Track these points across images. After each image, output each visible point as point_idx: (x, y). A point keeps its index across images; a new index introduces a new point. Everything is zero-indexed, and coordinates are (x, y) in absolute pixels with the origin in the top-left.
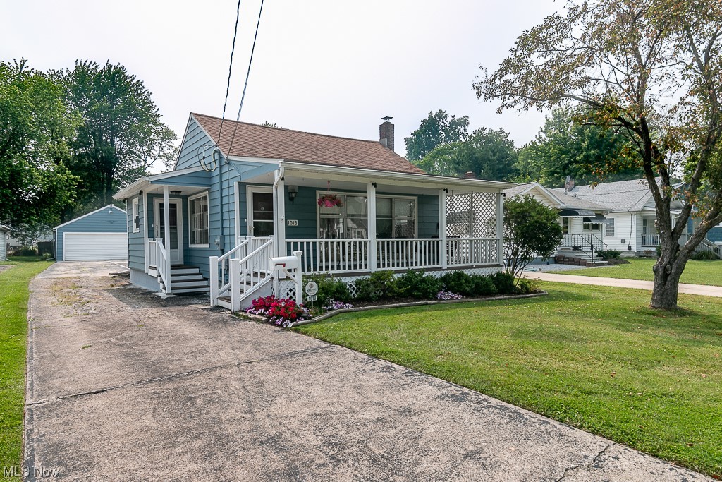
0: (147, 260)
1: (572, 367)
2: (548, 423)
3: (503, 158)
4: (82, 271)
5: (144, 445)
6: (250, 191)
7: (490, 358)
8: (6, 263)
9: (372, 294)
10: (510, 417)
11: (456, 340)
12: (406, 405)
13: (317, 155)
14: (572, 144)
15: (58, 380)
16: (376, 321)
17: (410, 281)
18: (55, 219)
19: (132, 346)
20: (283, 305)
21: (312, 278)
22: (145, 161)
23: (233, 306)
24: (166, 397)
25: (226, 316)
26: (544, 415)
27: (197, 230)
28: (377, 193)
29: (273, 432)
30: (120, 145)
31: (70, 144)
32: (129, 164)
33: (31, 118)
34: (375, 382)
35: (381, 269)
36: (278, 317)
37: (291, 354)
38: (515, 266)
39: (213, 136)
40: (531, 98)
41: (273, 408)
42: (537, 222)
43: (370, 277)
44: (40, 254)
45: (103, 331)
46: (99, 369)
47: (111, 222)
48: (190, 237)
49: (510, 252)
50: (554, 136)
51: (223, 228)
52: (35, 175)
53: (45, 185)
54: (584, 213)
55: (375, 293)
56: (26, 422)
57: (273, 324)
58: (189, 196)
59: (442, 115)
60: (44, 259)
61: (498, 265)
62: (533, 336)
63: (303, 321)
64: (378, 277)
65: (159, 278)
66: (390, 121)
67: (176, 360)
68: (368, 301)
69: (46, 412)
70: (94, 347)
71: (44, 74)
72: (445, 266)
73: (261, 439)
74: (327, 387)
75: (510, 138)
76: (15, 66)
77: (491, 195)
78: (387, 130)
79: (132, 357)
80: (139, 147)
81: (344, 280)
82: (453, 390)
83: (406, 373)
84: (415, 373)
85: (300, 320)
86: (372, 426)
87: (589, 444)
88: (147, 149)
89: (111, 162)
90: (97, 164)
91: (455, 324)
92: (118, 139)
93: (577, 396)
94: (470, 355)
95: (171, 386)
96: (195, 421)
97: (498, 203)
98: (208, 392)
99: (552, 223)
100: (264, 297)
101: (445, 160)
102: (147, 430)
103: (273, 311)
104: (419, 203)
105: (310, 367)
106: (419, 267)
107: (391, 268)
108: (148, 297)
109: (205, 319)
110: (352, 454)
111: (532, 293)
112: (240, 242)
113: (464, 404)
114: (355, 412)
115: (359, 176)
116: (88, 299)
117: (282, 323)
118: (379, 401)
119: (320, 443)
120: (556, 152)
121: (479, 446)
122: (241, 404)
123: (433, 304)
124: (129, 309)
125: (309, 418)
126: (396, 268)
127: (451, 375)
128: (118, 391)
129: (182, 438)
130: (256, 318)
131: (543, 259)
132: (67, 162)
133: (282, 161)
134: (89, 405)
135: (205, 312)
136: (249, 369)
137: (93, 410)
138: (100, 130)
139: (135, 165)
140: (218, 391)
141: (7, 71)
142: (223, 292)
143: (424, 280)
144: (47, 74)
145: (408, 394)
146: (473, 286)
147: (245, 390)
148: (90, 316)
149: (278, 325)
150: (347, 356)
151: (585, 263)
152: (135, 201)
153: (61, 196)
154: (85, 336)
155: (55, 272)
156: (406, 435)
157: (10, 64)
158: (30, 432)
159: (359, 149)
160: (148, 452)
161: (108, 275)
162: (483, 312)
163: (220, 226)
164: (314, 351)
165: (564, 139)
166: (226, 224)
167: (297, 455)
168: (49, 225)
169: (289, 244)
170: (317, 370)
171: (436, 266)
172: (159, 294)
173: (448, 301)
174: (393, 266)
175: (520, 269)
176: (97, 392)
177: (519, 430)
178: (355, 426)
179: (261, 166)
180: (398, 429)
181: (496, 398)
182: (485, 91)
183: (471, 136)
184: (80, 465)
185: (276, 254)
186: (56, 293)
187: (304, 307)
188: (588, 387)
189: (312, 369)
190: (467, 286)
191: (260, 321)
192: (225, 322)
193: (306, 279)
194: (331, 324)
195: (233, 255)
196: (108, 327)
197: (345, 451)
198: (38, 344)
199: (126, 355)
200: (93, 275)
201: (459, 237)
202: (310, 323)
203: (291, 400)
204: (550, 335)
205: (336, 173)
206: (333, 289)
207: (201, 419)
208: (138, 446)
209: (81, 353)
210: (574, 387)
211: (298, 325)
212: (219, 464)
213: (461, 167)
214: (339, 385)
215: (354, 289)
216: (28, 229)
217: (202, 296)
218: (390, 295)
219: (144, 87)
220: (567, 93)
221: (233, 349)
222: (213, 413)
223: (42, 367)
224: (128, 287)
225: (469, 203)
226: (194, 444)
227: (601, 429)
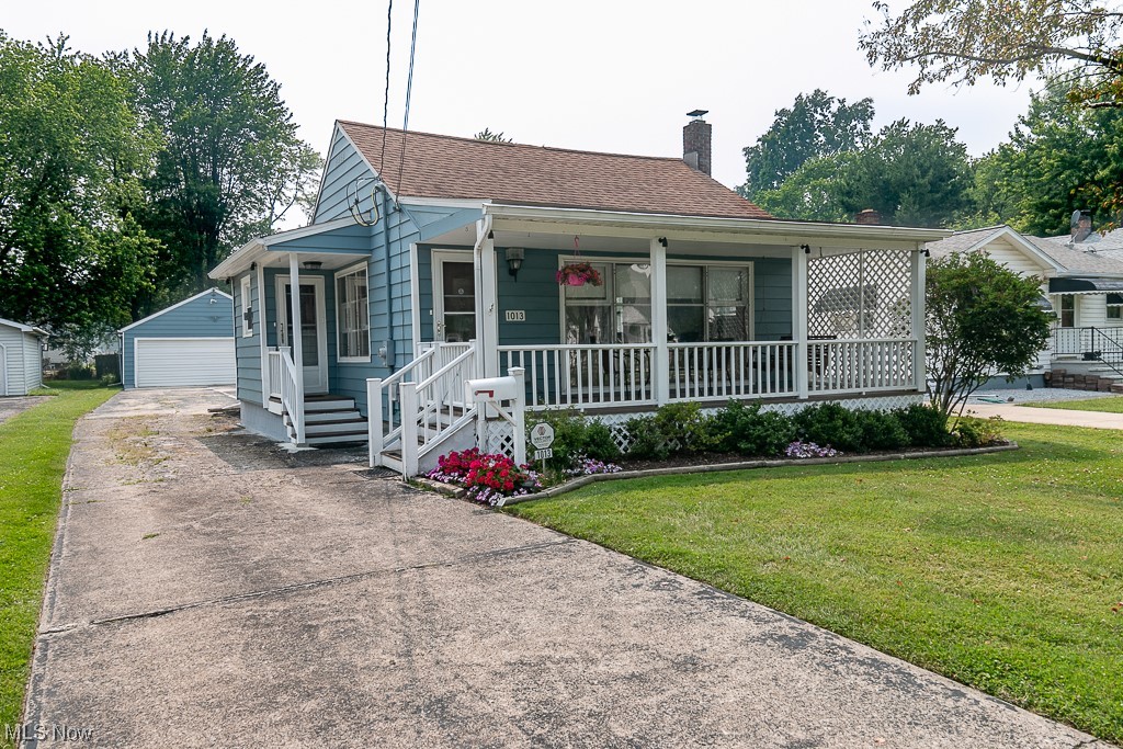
0: (265, 385)
1: (1034, 590)
2: (964, 695)
3: (942, 180)
4: (165, 406)
5: (220, 705)
6: (438, 260)
7: (868, 569)
8: (42, 392)
9: (660, 447)
10: (888, 681)
11: (808, 533)
12: (690, 652)
13: (562, 190)
14: (1089, 145)
15: (96, 592)
16: (660, 496)
17: (733, 423)
18: (122, 316)
19: (224, 536)
20: (491, 465)
21: (545, 417)
22: (272, 208)
23: (407, 466)
24: (268, 625)
25: (394, 484)
26: (958, 680)
27: (351, 331)
28: (668, 256)
29: (440, 691)
30: (229, 182)
31: (145, 182)
32: (244, 215)
33: (78, 138)
34: (639, 608)
35: (678, 400)
36: (482, 487)
37: (496, 554)
38: (950, 392)
39: (373, 160)
40: (980, 60)
41: (447, 649)
42: (994, 305)
43: (655, 415)
44: (99, 376)
45: (182, 510)
46: (166, 574)
47: (214, 319)
48: (339, 345)
49: (939, 366)
50: (1050, 132)
51: (392, 327)
52: (86, 239)
53: (103, 255)
54: (1108, 284)
55: (666, 445)
56: (35, 661)
57: (473, 499)
58: (337, 270)
59: (820, 100)
60: (104, 385)
61: (914, 392)
62: (964, 529)
63: (525, 495)
64: (670, 416)
65: (285, 417)
66: (704, 117)
67: (296, 560)
68: (650, 459)
69: (71, 644)
70: (163, 537)
71: (97, 60)
72: (804, 393)
73: (419, 702)
74: (549, 614)
75: (958, 139)
76: (49, 47)
77: (901, 254)
78: (698, 135)
79: (224, 554)
80: (260, 185)
81: (606, 421)
82: (786, 626)
83: (699, 593)
84: (717, 594)
85: (520, 493)
86: (620, 687)
87: (1040, 738)
88: (274, 188)
89: (213, 213)
90: (191, 216)
91: (812, 504)
92: (225, 171)
93: (1032, 645)
94: (828, 563)
95: (280, 606)
96: (312, 668)
97: (914, 269)
98: (340, 618)
99: (1027, 307)
100: (460, 451)
101: (825, 188)
102: (228, 680)
103: (472, 477)
104: (755, 274)
105: (526, 577)
106: (751, 396)
107: (697, 398)
108: (267, 451)
109: (356, 490)
110: (574, 734)
111: (983, 445)
112: (420, 351)
113: (801, 654)
114: (593, 661)
115: (633, 225)
116: (166, 454)
117: (488, 498)
118: (640, 641)
119: (520, 713)
120: (1052, 165)
121: (817, 732)
122: (394, 640)
123: (777, 466)
124: (231, 471)
125: (509, 668)
126: (706, 398)
127: (784, 600)
128: (191, 614)
129: (285, 696)
130: (444, 489)
131: (1008, 379)
132: (141, 216)
133: (488, 203)
134: (140, 636)
135: (359, 478)
136: (418, 579)
137: (146, 643)
138: (194, 156)
139: (254, 217)
140: (359, 616)
141: (37, 57)
142: (391, 441)
143: (759, 421)
144: (103, 60)
145: (696, 631)
146: (861, 431)
147: (405, 615)
148: (164, 484)
149: (482, 503)
150: (595, 559)
151: (1108, 386)
152: (246, 280)
153: (130, 274)
154: (151, 518)
155: (119, 408)
156: (680, 705)
157: (40, 44)
158: (40, 678)
159: (642, 174)
160: (225, 718)
161: (207, 413)
162: (872, 482)
163: (386, 324)
164: (537, 549)
165: (1071, 136)
166: (397, 321)
167: (477, 732)
168: (114, 326)
169: (503, 354)
170: (536, 583)
171: (786, 394)
172: (286, 446)
173: (807, 461)
174: (701, 394)
175: (960, 399)
176: (156, 614)
177: (901, 706)
178: (588, 687)
179: (454, 214)
180: (668, 694)
181: (866, 644)
182: (884, 50)
183: (876, 139)
184: (110, 736)
185: (480, 374)
186: (116, 444)
187: (530, 469)
188: (1059, 630)
189: (529, 581)
190: (847, 432)
191: (451, 495)
192: (389, 495)
193: (532, 419)
194: (576, 501)
195: (407, 376)
196: (192, 503)
197: (564, 729)
198: (73, 531)
199: (214, 552)
200: (182, 411)
201: (835, 337)
202: (537, 498)
203: (482, 636)
204: (1001, 527)
205: (589, 223)
206: (582, 437)
207: (321, 665)
208: (210, 707)
209: (141, 546)
210: (1031, 628)
211: (516, 503)
212: (339, 742)
213: (853, 201)
214: (572, 611)
215: (625, 437)
216: (77, 333)
217: (358, 448)
218: (693, 448)
219: (267, 76)
220: (1055, 45)
221: (395, 544)
222: (344, 655)
223: (73, 569)
224: (236, 433)
225: (855, 271)
226: (302, 706)
227: (1069, 712)
